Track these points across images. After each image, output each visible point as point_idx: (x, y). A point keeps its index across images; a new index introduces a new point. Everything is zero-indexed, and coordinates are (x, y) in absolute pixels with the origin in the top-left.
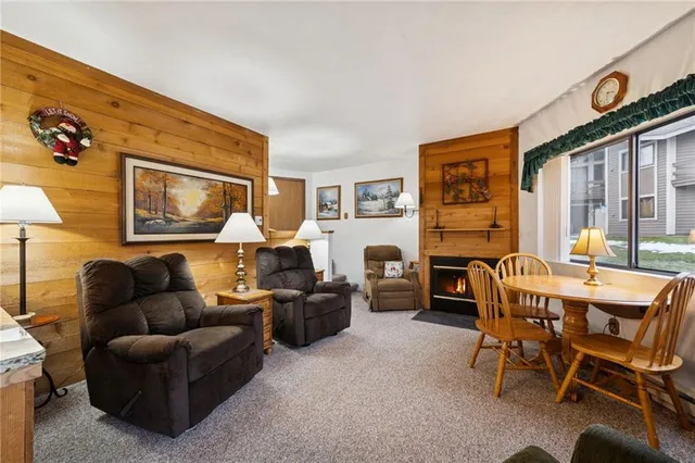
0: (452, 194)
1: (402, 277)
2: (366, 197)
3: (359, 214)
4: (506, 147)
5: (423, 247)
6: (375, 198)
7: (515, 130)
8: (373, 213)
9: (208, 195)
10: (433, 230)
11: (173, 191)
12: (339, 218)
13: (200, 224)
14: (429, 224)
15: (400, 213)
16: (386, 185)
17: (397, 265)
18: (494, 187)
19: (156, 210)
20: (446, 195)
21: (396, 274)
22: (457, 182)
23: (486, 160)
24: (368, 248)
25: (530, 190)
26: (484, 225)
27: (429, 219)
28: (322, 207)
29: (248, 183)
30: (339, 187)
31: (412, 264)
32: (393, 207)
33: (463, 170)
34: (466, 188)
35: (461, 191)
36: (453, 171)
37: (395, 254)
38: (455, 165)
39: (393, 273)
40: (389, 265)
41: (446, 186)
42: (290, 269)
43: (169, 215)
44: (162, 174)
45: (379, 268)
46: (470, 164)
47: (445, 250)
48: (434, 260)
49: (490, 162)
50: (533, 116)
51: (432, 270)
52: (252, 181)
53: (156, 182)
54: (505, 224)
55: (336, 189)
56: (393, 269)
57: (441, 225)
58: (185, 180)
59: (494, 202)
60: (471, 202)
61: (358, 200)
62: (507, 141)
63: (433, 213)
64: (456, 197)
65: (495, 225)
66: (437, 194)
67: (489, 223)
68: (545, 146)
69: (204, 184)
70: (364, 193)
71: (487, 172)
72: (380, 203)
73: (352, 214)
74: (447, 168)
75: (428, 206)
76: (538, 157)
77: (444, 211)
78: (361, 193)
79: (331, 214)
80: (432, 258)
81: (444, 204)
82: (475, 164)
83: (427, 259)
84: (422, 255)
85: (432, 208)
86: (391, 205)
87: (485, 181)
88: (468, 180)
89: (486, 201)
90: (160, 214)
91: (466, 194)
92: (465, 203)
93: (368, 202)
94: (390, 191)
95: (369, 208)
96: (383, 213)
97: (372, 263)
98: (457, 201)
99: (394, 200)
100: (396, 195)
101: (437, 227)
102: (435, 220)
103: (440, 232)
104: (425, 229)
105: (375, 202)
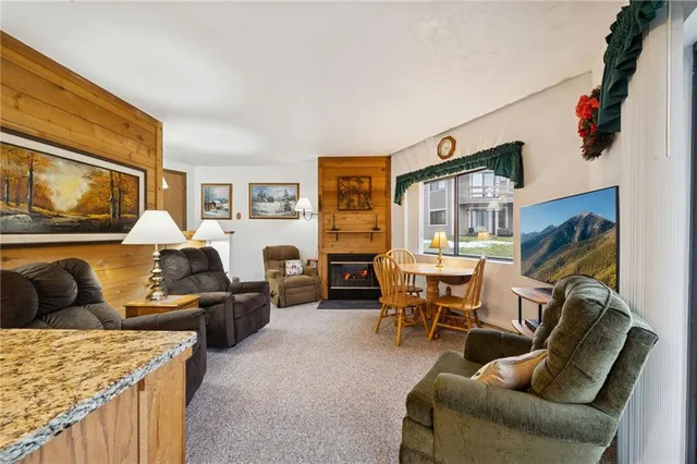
0: (345, 201)
1: (303, 274)
2: (262, 198)
3: (254, 214)
4: (383, 170)
5: (321, 246)
6: (271, 200)
7: (389, 158)
8: (268, 215)
9: (91, 185)
10: (329, 232)
11: (43, 177)
12: (230, 218)
13: (80, 221)
14: (326, 227)
15: (296, 216)
16: (281, 188)
17: (297, 263)
18: (376, 199)
19: (17, 201)
20: (340, 202)
21: (297, 271)
22: (349, 193)
23: (370, 178)
24: (267, 248)
25: (400, 204)
26: (368, 228)
27: (326, 222)
28: (208, 204)
29: (141, 175)
30: (231, 185)
31: (309, 261)
32: (290, 210)
33: (353, 183)
34: (355, 198)
35: (353, 201)
36: (345, 183)
37: (293, 254)
38: (348, 178)
39: (294, 271)
40: (290, 264)
41: (340, 195)
42: (201, 272)
43: (37, 209)
44: (26, 153)
45: (280, 266)
46: (359, 179)
47: (340, 248)
48: (331, 257)
49: (373, 179)
50: (402, 151)
51: (330, 266)
52: (145, 172)
53: (18, 163)
54: (382, 227)
55: (228, 187)
56: (294, 268)
57: (337, 227)
58: (60, 163)
59: (376, 211)
60: (359, 210)
61: (253, 201)
62: (384, 166)
63: (330, 217)
64: (348, 205)
65: (376, 229)
66: (334, 201)
67: (371, 226)
68: (410, 174)
69: (85, 170)
70: (258, 194)
71: (370, 187)
72: (277, 205)
73: (245, 213)
74: (341, 180)
75: (325, 211)
76: (405, 181)
77: (339, 216)
78: (256, 194)
79: (220, 214)
80: (329, 255)
81: (339, 210)
82: (362, 180)
83: (325, 258)
84: (321, 253)
85: (330, 213)
86: (287, 208)
87: (369, 194)
88: (358, 192)
89: (370, 209)
90: (24, 207)
91: (356, 203)
92: (355, 210)
93: (263, 204)
94: (286, 195)
95: (264, 209)
96: (280, 215)
97: (272, 262)
98: (349, 208)
99: (291, 203)
100: (293, 199)
101: (334, 229)
102: (332, 223)
103: (336, 233)
104: (324, 231)
105: (271, 204)
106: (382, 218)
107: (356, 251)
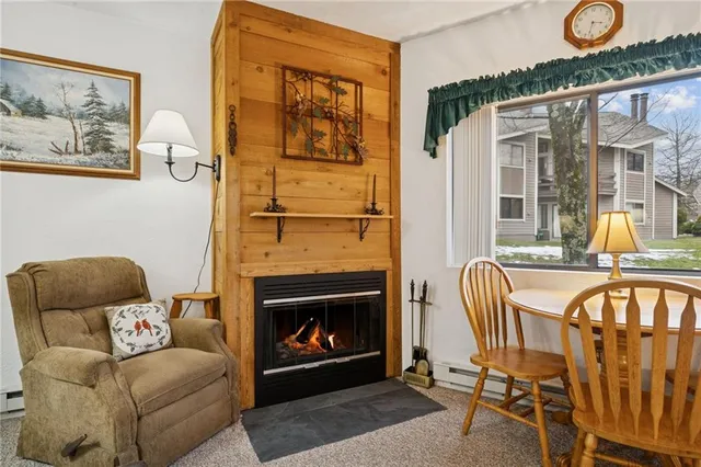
0: (301, 136)
1: (174, 343)
4: (383, 72)
7: (396, 47)
8: (23, 158)
14: (249, 201)
15: (127, 168)
20: (288, 137)
21: (154, 340)
22: (312, 114)
23: (359, 84)
24: (32, 270)
25: (434, 154)
27: (249, 188)
32: (107, 149)
33: (320, 91)
34: (324, 126)
36: (300, 86)
37: (131, 284)
38: (305, 75)
39: (143, 340)
40: (124, 318)
41: (290, 115)
45: (91, 330)
46: (333, 81)
47: (288, 260)
48: (264, 287)
49: (365, 89)
51: (260, 311)
57: (280, 202)
59: (370, 169)
60: (337, 161)
62: (387, 64)
63: (258, 173)
64: (310, 145)
65: (373, 209)
66: (268, 130)
67: (359, 204)
71: (359, 110)
72: (57, 130)
74: (289, 77)
75: (247, 154)
77: (286, 171)
80: (257, 281)
81: (285, 156)
82: (342, 85)
83: (249, 287)
84: (236, 278)
85: (258, 163)
86: (99, 142)
87: (356, 124)
88: (332, 116)
89: (359, 162)
94: (95, 101)
96: (71, 161)
97: (58, 321)
98: (311, 155)
99: (111, 126)
100: (119, 116)
101: (275, 207)
102: (266, 190)
103: (276, 219)
104: (242, 213)
105: (36, 122)
106: (382, 185)
107: (327, 267)
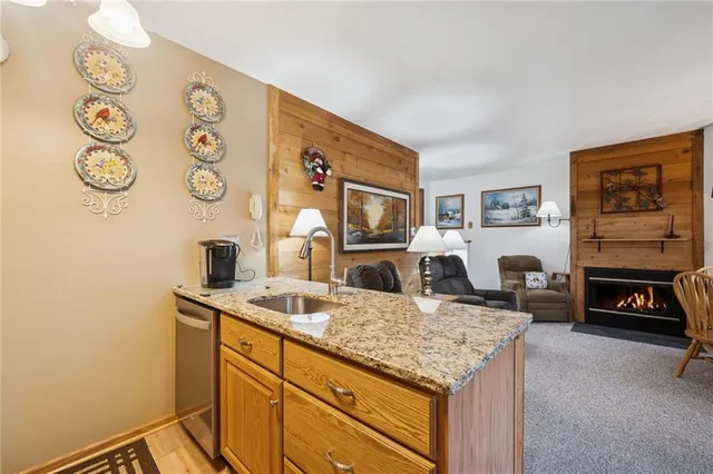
0: (613, 202)
1: (548, 288)
2: (495, 205)
3: (486, 223)
4: (686, 151)
5: (575, 257)
6: (506, 207)
7: (699, 133)
8: (503, 222)
9: (384, 209)
10: (586, 240)
11: (366, 208)
12: (462, 228)
13: (380, 235)
14: (581, 235)
15: (537, 222)
16: (520, 193)
17: (540, 275)
18: (667, 195)
19: (357, 224)
20: (605, 203)
21: (540, 285)
22: (620, 190)
23: (659, 167)
24: (503, 258)
26: (657, 235)
27: (583, 229)
28: (442, 216)
29: (407, 198)
30: (463, 195)
32: (529, 216)
33: (626, 177)
34: (632, 196)
35: (626, 200)
36: (613, 179)
37: (535, 265)
38: (617, 172)
39: (535, 284)
40: (530, 276)
41: (604, 193)
42: (451, 277)
43: (364, 228)
44: (360, 194)
45: (519, 278)
46: (637, 171)
47: (604, 261)
48: (589, 271)
49: (664, 167)
51: (587, 281)
52: (409, 195)
53: (357, 200)
54: (686, 235)
55: (459, 199)
56: (534, 280)
57: (599, 234)
58: (372, 197)
59: (672, 211)
60: (640, 211)
61: (485, 209)
62: (689, 145)
63: (589, 222)
64: (619, 205)
65: (671, 235)
66: (594, 202)
67: (662, 232)
69: (382, 200)
70: (492, 201)
71: (660, 179)
72: (513, 212)
73: (477, 221)
74: (605, 176)
75: (580, 215)
77: (602, 220)
78: (488, 202)
79: (453, 223)
80: (586, 269)
81: (602, 213)
82: (643, 170)
83: (581, 271)
84: (574, 266)
85: (588, 218)
86: (526, 214)
87: (658, 187)
88: (636, 188)
89: (659, 209)
90: (359, 227)
91: (632, 202)
92: (630, 211)
93: (496, 212)
94: (524, 199)
95: (498, 217)
96: (516, 222)
97: (510, 273)
98: (620, 209)
99: (530, 208)
100: (533, 203)
101: (595, 237)
102: (591, 229)
103: (598, 242)
104: (578, 239)
105: (506, 211)
106: (683, 220)
